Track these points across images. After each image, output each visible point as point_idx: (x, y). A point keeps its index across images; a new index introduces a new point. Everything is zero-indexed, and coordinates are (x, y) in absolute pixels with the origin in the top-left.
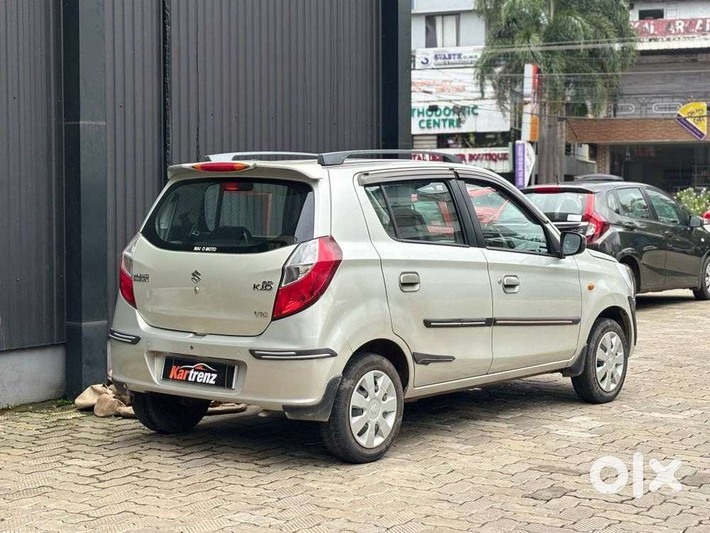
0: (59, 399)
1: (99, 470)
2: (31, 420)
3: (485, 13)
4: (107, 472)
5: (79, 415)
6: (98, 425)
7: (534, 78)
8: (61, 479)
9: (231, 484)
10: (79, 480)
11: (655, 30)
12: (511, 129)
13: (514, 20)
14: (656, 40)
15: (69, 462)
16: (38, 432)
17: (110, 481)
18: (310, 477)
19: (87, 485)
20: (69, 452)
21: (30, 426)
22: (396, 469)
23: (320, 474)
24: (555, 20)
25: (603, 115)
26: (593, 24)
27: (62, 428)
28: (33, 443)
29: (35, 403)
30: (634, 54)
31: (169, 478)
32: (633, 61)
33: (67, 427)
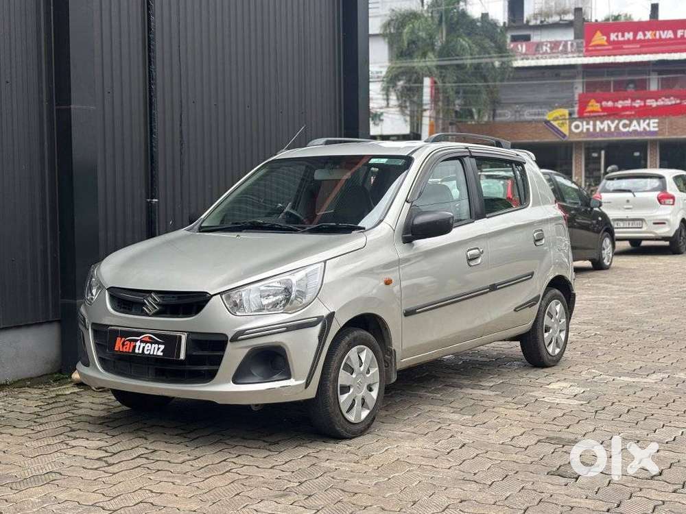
0: (56, 373)
1: (106, 451)
2: (30, 396)
3: (389, 36)
4: (115, 454)
5: (76, 390)
6: (97, 400)
7: (432, 87)
8: (67, 462)
9: (245, 465)
10: (87, 464)
11: (526, 50)
12: (411, 132)
13: (414, 42)
14: (527, 59)
15: (73, 443)
16: (38, 409)
17: (119, 465)
18: (323, 455)
19: (96, 469)
20: (73, 430)
21: (31, 403)
22: (407, 444)
23: (332, 451)
24: (447, 41)
25: (486, 119)
26: (478, 45)
27: (61, 404)
28: (35, 422)
29: (31, 378)
30: (510, 69)
31: (181, 460)
32: (509, 76)
33: (66, 403)
